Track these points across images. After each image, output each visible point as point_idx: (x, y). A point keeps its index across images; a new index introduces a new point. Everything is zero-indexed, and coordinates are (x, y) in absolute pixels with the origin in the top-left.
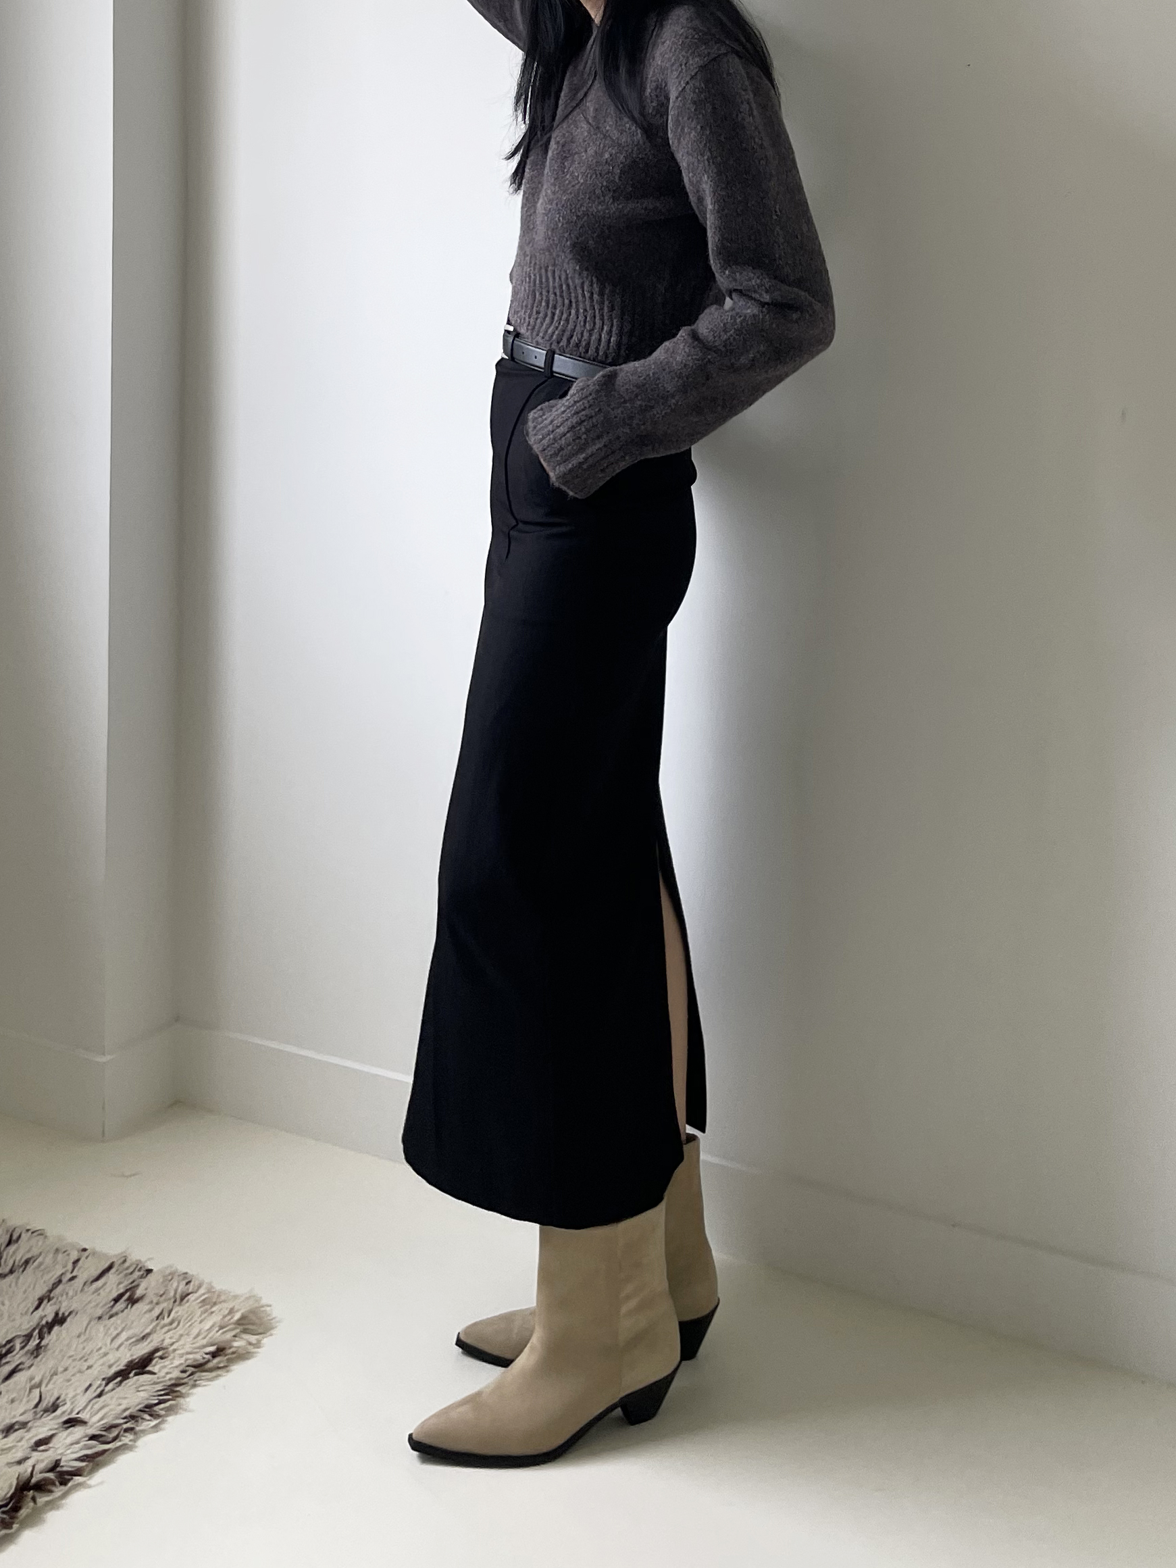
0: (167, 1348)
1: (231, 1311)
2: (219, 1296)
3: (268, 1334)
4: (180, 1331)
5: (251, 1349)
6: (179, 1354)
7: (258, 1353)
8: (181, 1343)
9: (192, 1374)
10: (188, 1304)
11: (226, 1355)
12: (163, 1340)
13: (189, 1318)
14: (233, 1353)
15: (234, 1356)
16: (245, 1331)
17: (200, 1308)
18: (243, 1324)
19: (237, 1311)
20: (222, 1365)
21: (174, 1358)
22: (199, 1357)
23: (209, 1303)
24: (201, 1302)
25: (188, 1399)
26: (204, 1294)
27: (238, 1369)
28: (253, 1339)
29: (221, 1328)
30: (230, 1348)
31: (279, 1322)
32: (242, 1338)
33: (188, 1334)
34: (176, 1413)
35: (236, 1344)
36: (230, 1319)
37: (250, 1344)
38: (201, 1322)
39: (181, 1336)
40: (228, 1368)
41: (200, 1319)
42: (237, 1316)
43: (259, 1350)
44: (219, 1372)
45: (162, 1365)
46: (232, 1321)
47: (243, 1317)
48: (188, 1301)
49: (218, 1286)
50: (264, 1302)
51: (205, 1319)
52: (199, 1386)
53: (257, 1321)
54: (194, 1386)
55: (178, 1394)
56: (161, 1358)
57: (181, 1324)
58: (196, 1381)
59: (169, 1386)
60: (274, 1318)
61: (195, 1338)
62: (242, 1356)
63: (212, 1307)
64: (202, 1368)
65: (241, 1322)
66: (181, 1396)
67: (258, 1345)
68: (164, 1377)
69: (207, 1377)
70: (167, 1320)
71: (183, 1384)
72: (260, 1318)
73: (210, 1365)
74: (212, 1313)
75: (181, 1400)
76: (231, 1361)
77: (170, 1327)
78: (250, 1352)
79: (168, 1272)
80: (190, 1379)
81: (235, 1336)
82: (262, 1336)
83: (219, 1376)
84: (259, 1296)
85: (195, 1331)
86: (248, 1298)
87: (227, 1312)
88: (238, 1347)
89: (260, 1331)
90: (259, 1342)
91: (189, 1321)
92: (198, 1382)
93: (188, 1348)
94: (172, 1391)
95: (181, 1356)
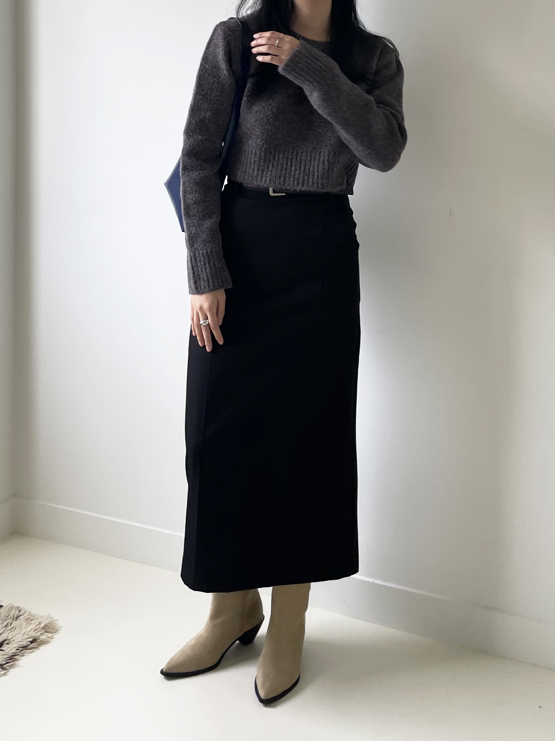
0: (10, 640)
1: (40, 623)
2: (34, 617)
3: (57, 633)
4: (16, 632)
5: (49, 639)
6: (16, 642)
7: (51, 641)
8: (17, 637)
9: (22, 650)
10: (20, 620)
11: (37, 642)
12: (8, 636)
13: (20, 627)
14: (41, 641)
16: (46, 632)
17: (26, 621)
18: (45, 629)
19: (43, 623)
20: (35, 646)
21: (12, 644)
22: (25, 643)
23: (29, 620)
24: (25, 619)
25: (19, 662)
26: (27, 616)
27: (43, 648)
28: (50, 635)
29: (35, 630)
30: (40, 639)
31: (62, 627)
32: (44, 635)
33: (19, 633)
34: (14, 668)
35: (41, 637)
36: (39, 627)
37: (48, 637)
38: (26, 628)
39: (16, 634)
40: (38, 648)
42: (42, 625)
43: (52, 640)
44: (34, 650)
45: (8, 647)
46: (40, 627)
47: (45, 626)
49: (34, 612)
50: (55, 619)
51: (27, 627)
52: (25, 656)
53: (52, 627)
54: (22, 656)
55: (15, 659)
56: (7, 644)
57: (16, 629)
58: (23, 653)
59: (11, 656)
60: (60, 626)
61: (23, 635)
62: (44, 643)
63: (31, 621)
64: (26, 648)
65: (44, 628)
67: (52, 638)
68: (8, 652)
69: (29, 652)
70: (10, 628)
71: (17, 655)
72: (53, 626)
73: (29, 647)
74: (31, 624)
75: (16, 662)
76: (39, 645)
77: (11, 631)
78: (48, 641)
79: (10, 606)
80: (20, 653)
81: (41, 634)
82: (55, 634)
84: (53, 616)
85: (23, 632)
86: (48, 617)
87: (38, 624)
88: (43, 639)
89: (53, 632)
90: (53, 636)
93: (19, 640)
94: (12, 658)
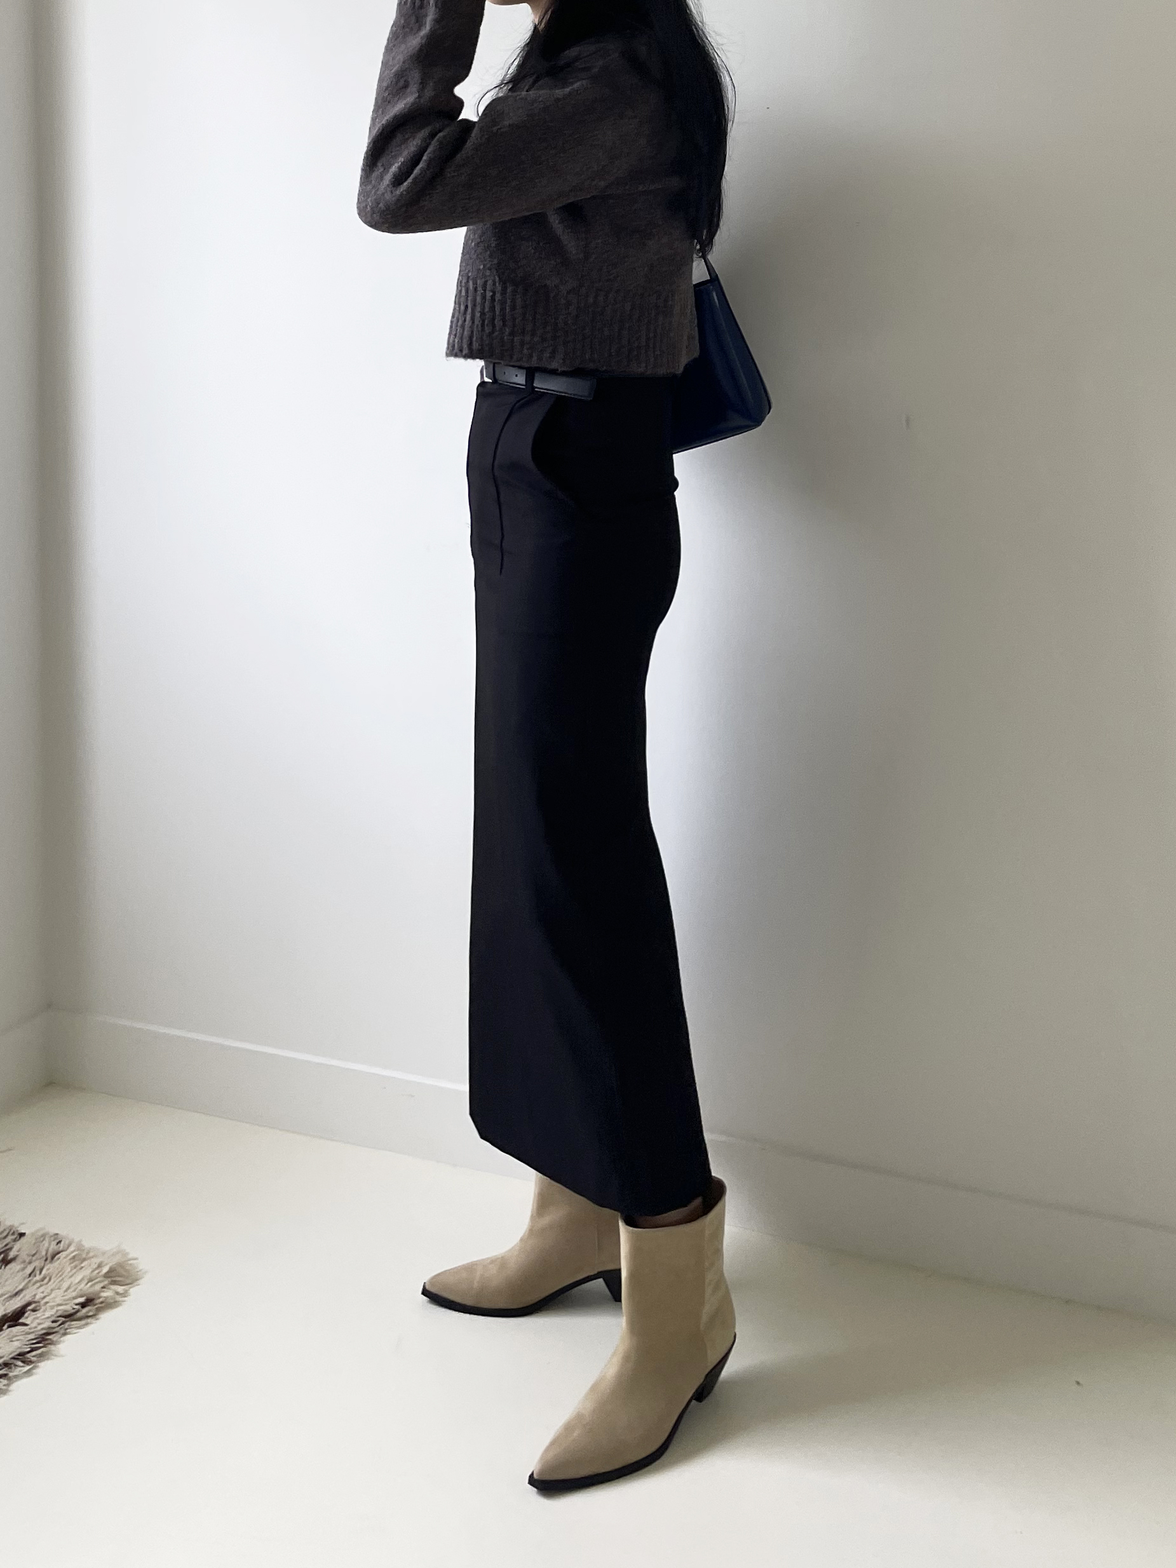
0: (39, 1302)
1: (100, 1266)
2: (88, 1253)
3: (136, 1283)
4: (51, 1285)
5: (118, 1298)
6: (50, 1306)
7: (124, 1301)
8: (53, 1295)
9: (63, 1323)
10: (58, 1262)
11: (96, 1305)
12: (35, 1295)
13: (59, 1275)
14: (102, 1303)
15: (103, 1305)
16: (114, 1283)
17: (70, 1264)
18: (111, 1277)
19: (106, 1264)
20: (91, 1314)
21: (44, 1311)
22: (68, 1308)
23: (79, 1259)
24: (70, 1259)
25: (59, 1346)
26: (72, 1252)
27: (106, 1317)
28: (120, 1289)
29: (90, 1280)
30: (99, 1298)
31: (146, 1272)
32: (109, 1289)
33: (59, 1289)
34: (48, 1359)
35: (104, 1294)
36: (99, 1273)
37: (117, 1293)
38: (71, 1277)
39: (52, 1290)
40: (97, 1317)
41: (71, 1274)
42: (105, 1270)
43: (126, 1299)
44: (89, 1320)
45: (35, 1316)
46: (101, 1274)
47: (111, 1271)
48: (59, 1259)
49: (87, 1244)
50: (130, 1256)
51: (75, 1273)
52: (69, 1333)
53: (124, 1273)
54: (65, 1334)
55: (49, 1342)
56: (34, 1310)
57: (52, 1281)
58: (67, 1329)
59: (41, 1335)
60: (140, 1271)
61: (66, 1291)
62: (109, 1305)
63: (82, 1263)
64: (72, 1317)
65: (110, 1274)
66: (52, 1343)
67: (125, 1294)
68: (36, 1327)
69: (77, 1326)
70: (38, 1278)
71: (53, 1333)
72: (126, 1271)
73: (79, 1315)
74: (82, 1267)
75: (52, 1347)
76: (99, 1310)
77: (42, 1283)
78: (116, 1302)
79: (40, 1233)
80: (61, 1329)
81: (103, 1287)
82: (130, 1286)
83: (87, 1324)
84: (127, 1251)
85: (65, 1285)
86: (118, 1252)
87: (96, 1266)
88: (106, 1298)
89: (128, 1282)
90: (126, 1291)
91: (60, 1276)
92: (68, 1331)
93: (58, 1301)
94: (44, 1339)
95: (52, 1307)
